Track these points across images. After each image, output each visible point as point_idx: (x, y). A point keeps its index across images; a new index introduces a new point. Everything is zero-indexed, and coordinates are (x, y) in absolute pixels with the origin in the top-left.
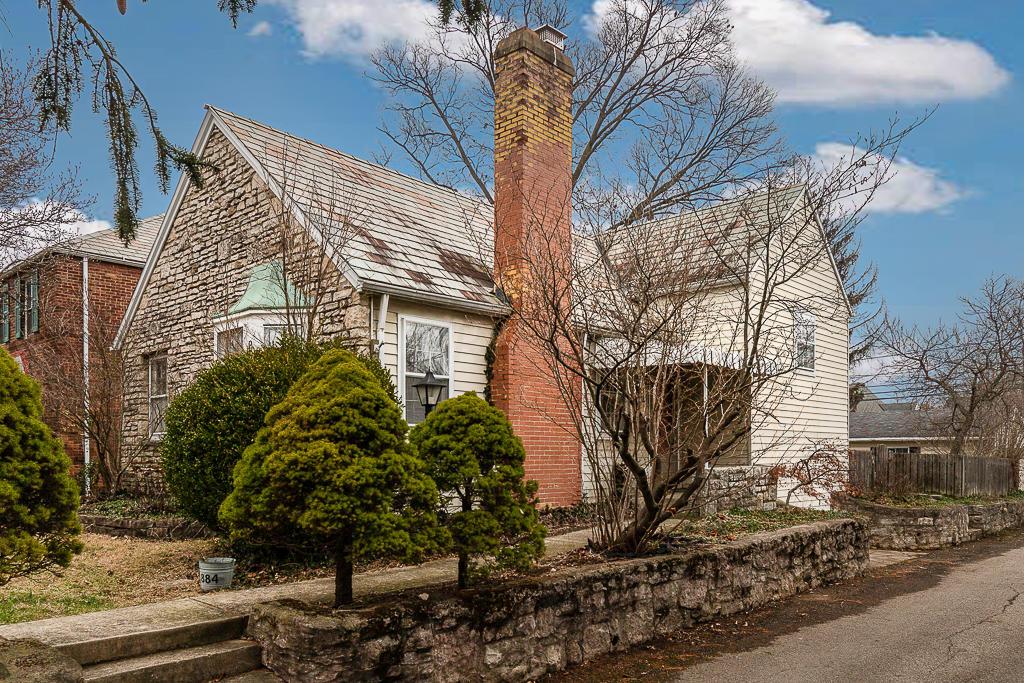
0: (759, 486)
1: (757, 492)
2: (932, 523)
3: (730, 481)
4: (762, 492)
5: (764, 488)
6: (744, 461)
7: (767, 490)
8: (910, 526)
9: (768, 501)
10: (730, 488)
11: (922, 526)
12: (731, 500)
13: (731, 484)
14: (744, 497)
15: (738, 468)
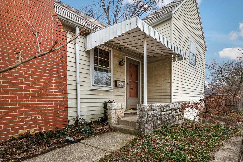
0: (176, 113)
1: (176, 116)
2: (241, 124)
3: (162, 111)
4: (178, 115)
5: (179, 113)
6: (169, 100)
7: (180, 114)
8: (232, 125)
9: (180, 119)
10: (161, 115)
11: (238, 125)
12: (162, 122)
13: (162, 113)
14: (169, 119)
15: (166, 104)
